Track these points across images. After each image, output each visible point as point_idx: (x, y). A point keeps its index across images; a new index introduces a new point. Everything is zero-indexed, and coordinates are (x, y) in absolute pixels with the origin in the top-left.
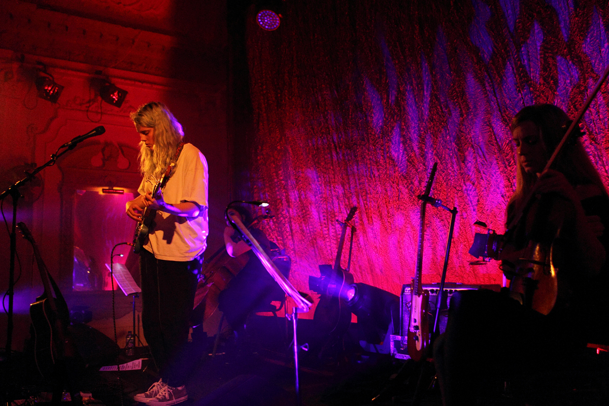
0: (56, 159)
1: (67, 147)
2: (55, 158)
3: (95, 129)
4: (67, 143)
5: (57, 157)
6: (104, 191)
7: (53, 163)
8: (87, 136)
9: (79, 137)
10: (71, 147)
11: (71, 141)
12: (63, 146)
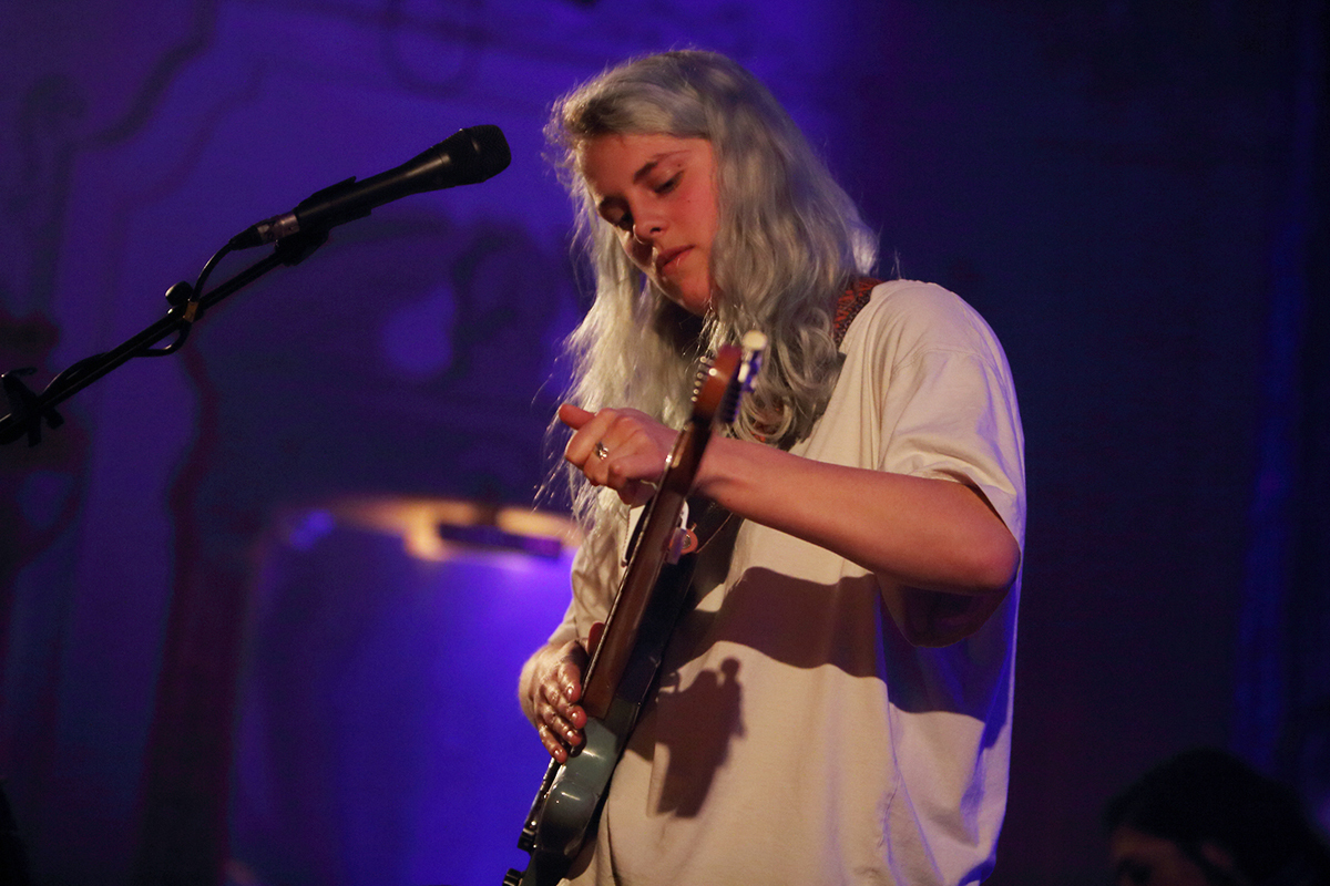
0: (199, 315)
1: (268, 250)
2: (192, 308)
3: (454, 146)
4: (273, 221)
5: (205, 304)
6: (447, 532)
7: (175, 336)
8: (393, 187)
9: (349, 185)
10: (293, 248)
11: (296, 212)
12: (248, 239)
